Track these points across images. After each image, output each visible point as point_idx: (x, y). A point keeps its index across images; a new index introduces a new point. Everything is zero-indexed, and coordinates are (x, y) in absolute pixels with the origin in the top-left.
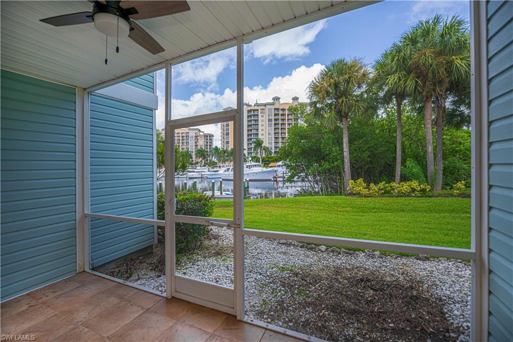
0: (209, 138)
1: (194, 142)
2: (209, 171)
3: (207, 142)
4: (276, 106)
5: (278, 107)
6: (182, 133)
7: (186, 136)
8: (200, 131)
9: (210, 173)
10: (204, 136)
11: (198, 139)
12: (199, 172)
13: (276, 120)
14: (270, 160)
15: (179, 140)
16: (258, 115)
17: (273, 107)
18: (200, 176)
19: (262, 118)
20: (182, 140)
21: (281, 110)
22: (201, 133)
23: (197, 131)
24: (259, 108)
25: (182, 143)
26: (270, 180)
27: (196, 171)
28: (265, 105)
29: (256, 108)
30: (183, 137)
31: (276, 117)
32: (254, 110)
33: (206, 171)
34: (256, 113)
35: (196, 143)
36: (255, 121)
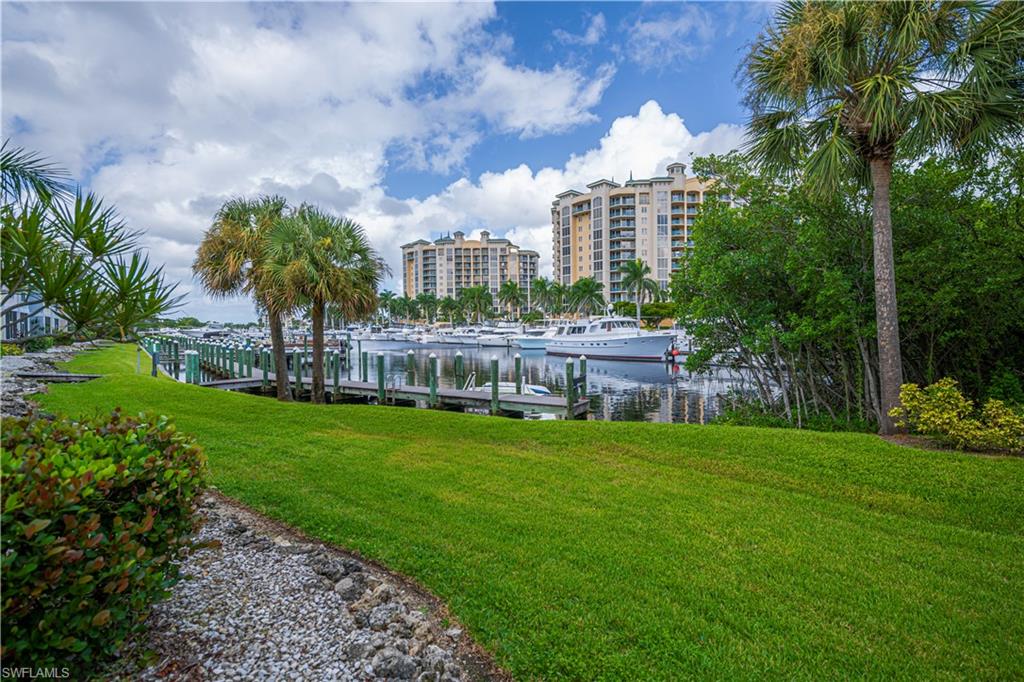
0: (528, 261)
1: (498, 268)
2: (524, 332)
3: (525, 270)
4: (677, 186)
5: (680, 189)
6: (474, 249)
7: (483, 256)
8: (510, 244)
9: (524, 337)
10: (519, 256)
11: (506, 263)
12: (502, 333)
13: (675, 218)
14: (663, 312)
15: (470, 264)
16: (633, 208)
17: (668, 188)
18: (505, 343)
19: (644, 215)
20: (476, 264)
21: (688, 194)
22: (513, 250)
23: (504, 246)
24: (638, 190)
25: (476, 270)
26: (658, 360)
27: (497, 330)
28: (651, 185)
29: (630, 190)
30: (476, 257)
31: (676, 212)
32: (625, 197)
33: (518, 333)
34: (629, 202)
35: (502, 270)
36: (628, 220)
